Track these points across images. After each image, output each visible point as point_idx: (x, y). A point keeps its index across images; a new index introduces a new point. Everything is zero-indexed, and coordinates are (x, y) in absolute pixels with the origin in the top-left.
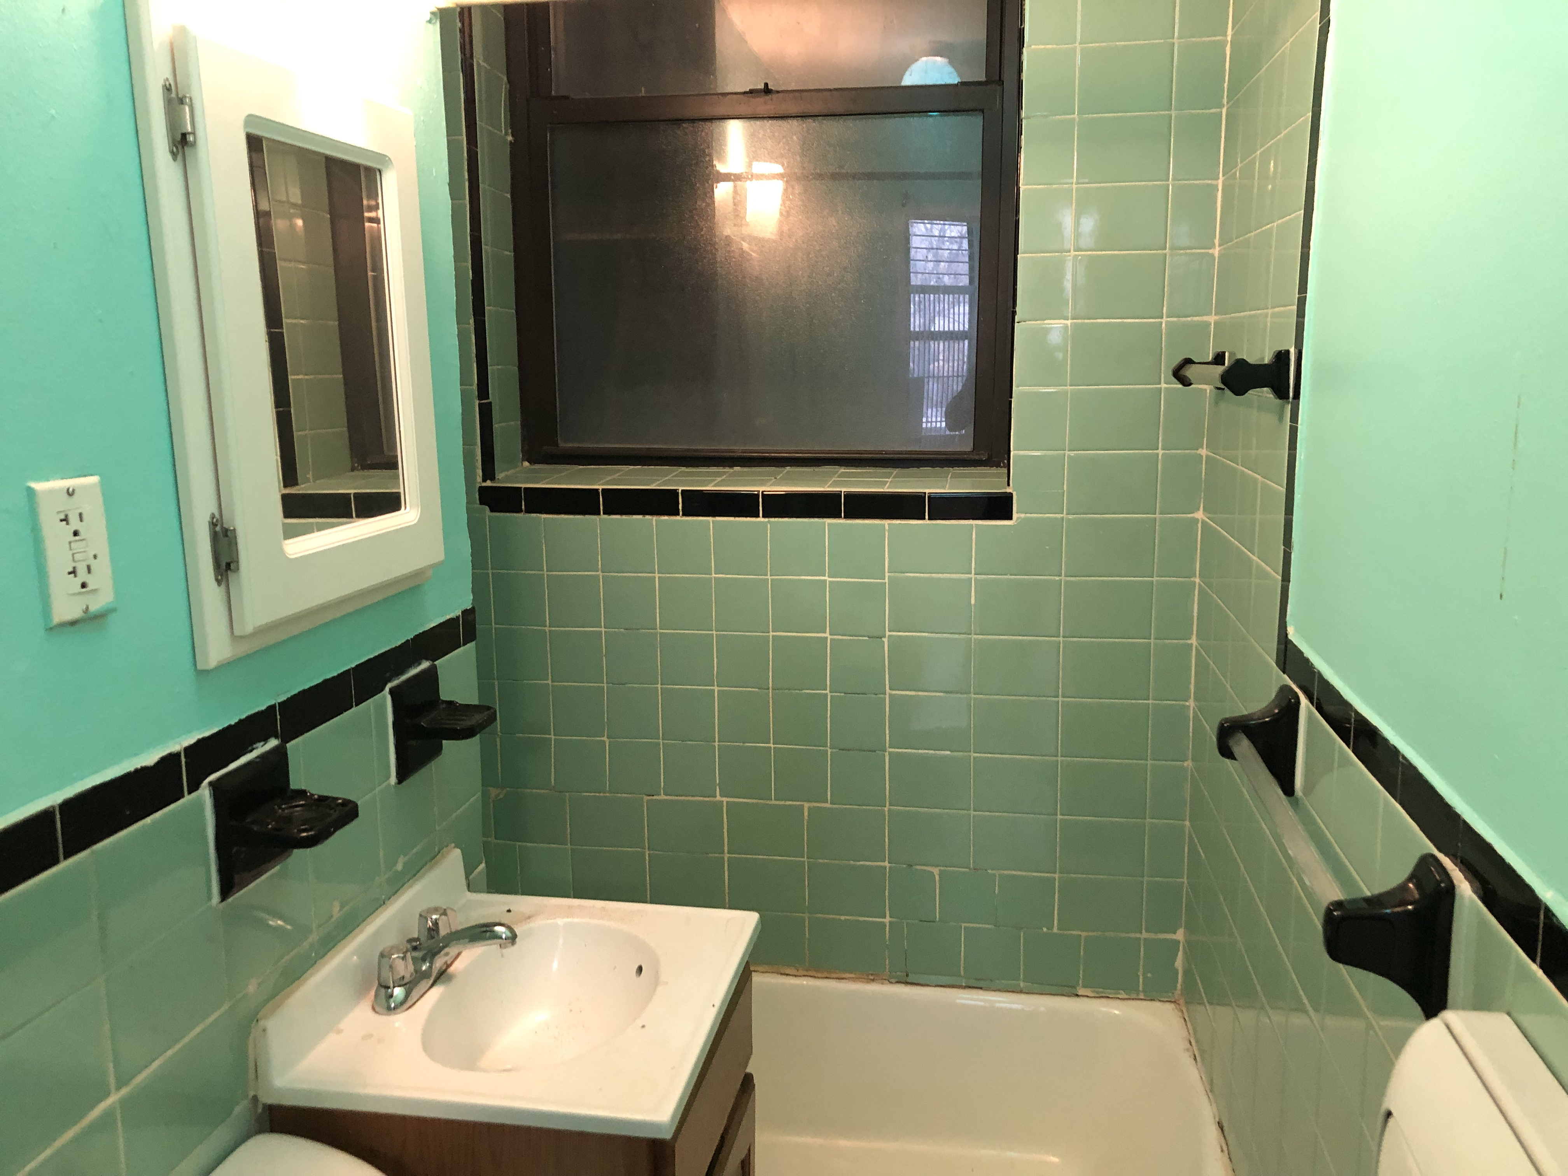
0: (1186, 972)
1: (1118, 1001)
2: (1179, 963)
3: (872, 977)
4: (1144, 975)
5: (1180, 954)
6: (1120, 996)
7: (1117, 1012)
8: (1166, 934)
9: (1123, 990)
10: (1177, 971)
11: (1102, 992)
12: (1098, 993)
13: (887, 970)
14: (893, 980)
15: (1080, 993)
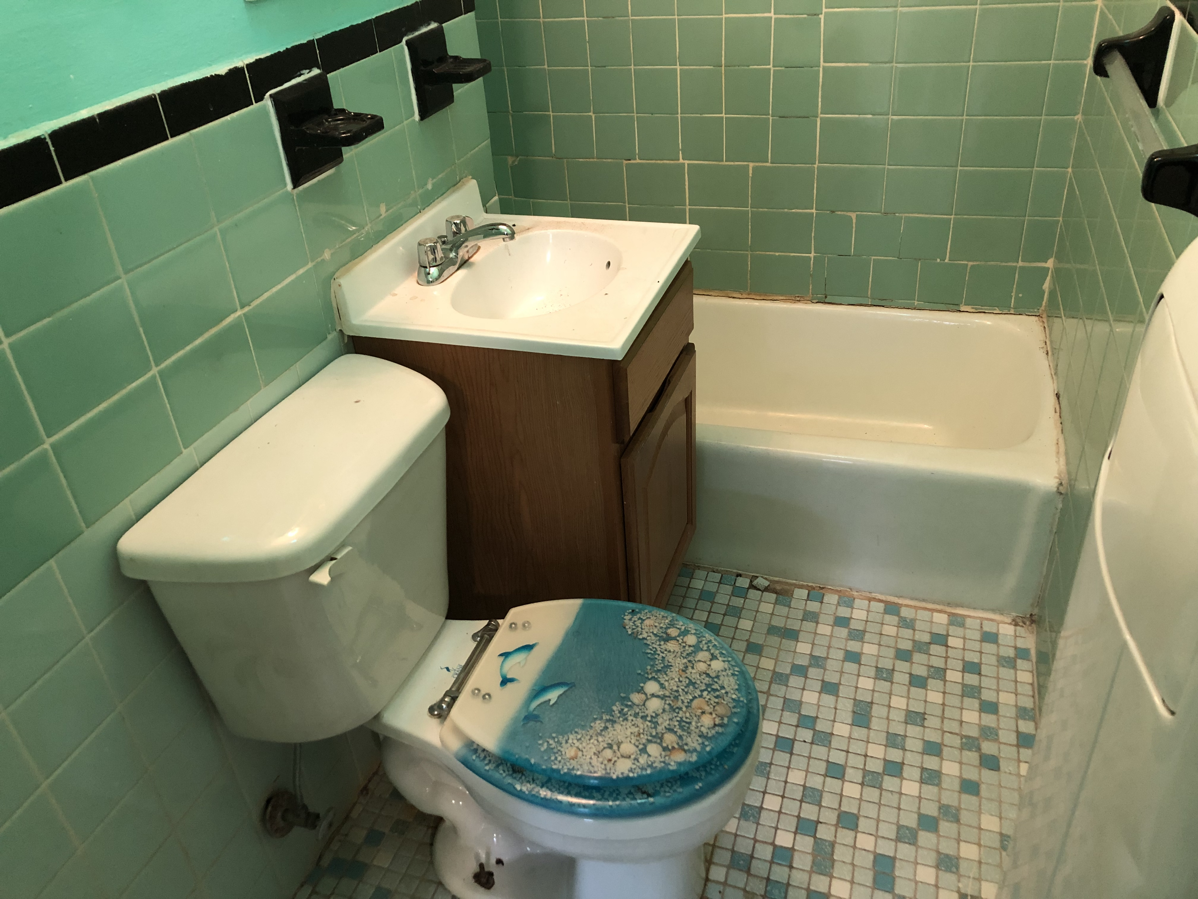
0: (1052, 293)
1: (993, 315)
2: (1046, 286)
3: (798, 299)
4: (1017, 293)
5: (1048, 278)
6: (995, 312)
7: (989, 323)
8: (1037, 263)
9: (998, 307)
10: (1044, 292)
11: (979, 309)
12: (976, 309)
13: (810, 293)
14: (815, 301)
15: (962, 309)
